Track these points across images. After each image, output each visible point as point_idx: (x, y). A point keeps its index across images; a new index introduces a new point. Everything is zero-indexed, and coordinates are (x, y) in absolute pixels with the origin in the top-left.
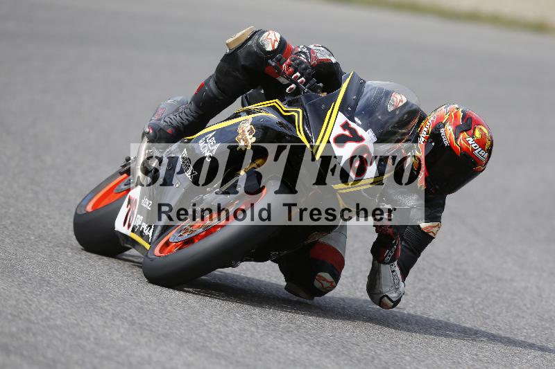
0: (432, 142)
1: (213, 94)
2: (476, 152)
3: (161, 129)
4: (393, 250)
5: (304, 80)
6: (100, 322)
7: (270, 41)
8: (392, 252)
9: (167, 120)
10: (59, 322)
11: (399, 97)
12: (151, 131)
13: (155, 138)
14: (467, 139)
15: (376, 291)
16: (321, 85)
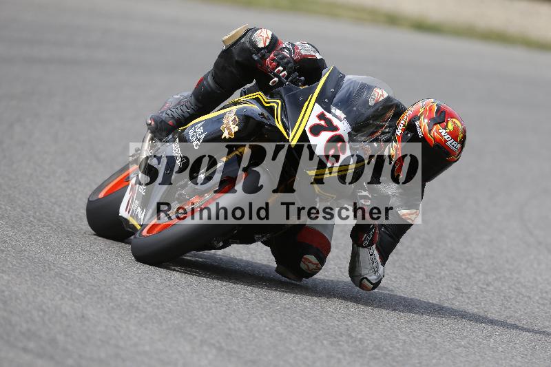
0: (407, 134)
1: (211, 87)
2: (449, 143)
3: (162, 121)
4: (371, 233)
5: (286, 74)
6: (188, 348)
7: (262, 38)
8: (369, 237)
9: (169, 112)
10: (147, 348)
11: (380, 92)
12: (153, 123)
13: (156, 129)
14: (440, 131)
15: (357, 274)
16: (302, 78)
